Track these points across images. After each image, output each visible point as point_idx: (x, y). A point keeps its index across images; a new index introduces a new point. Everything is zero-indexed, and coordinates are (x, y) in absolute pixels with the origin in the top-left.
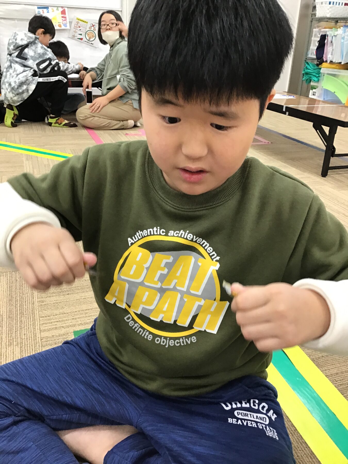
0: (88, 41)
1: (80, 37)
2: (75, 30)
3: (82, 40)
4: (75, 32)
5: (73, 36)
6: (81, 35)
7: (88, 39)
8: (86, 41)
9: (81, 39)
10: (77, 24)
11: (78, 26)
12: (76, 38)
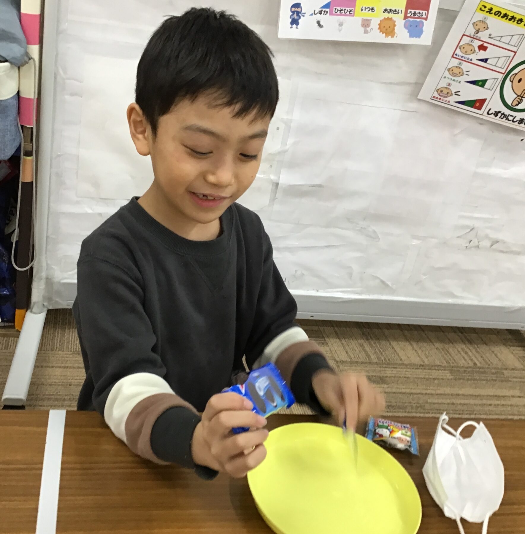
0: (507, 112)
1: (475, 93)
2: (455, 62)
3: (479, 108)
4: (456, 72)
5: (440, 91)
6: (482, 83)
7: (510, 103)
8: (496, 114)
9: (477, 104)
10: (478, 32)
11: (477, 43)
12: (453, 99)
